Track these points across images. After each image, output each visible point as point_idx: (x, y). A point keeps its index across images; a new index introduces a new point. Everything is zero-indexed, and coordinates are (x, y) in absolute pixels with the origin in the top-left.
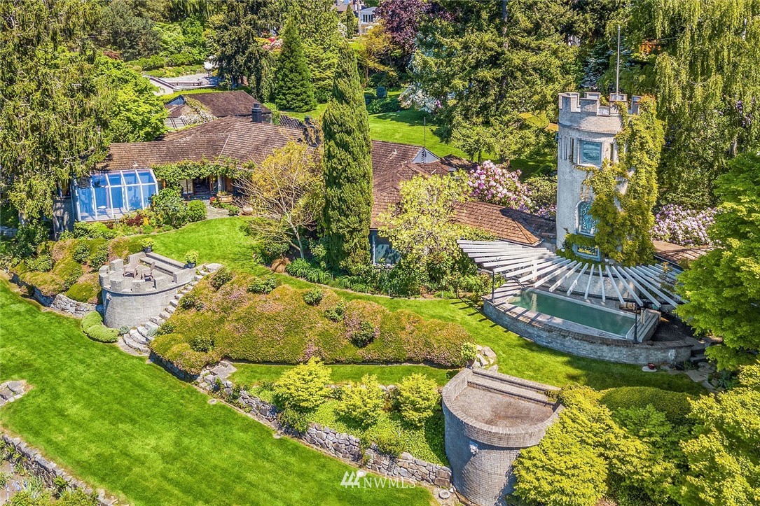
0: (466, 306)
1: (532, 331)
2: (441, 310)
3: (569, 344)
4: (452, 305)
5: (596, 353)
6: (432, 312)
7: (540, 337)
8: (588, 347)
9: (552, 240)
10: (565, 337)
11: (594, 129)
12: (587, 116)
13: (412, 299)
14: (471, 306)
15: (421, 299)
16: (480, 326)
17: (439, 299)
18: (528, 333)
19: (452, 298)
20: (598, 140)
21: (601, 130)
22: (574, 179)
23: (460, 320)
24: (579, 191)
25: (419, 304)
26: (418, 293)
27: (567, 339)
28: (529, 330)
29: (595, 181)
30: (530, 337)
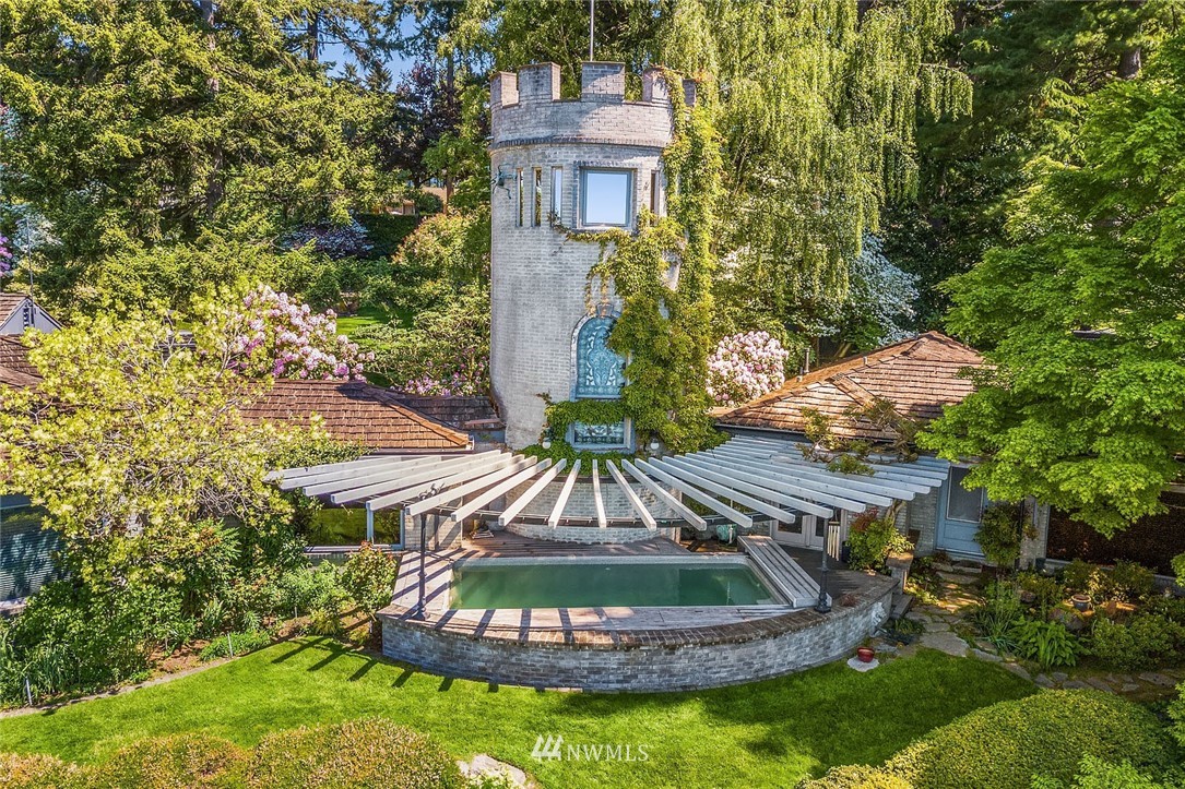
0: (325, 654)
1: (573, 663)
2: (256, 694)
3: (686, 664)
4: (277, 668)
5: (750, 665)
6: (230, 710)
7: (598, 671)
8: (732, 655)
9: (494, 434)
10: (672, 649)
11: (618, 136)
12: (599, 106)
13: (127, 689)
14: (337, 652)
15: (158, 682)
16: (412, 700)
17: (224, 662)
18: (561, 671)
19: (260, 647)
20: (627, 163)
21: (634, 138)
22: (566, 269)
23: (338, 705)
24: (578, 293)
25: (165, 701)
26: (143, 663)
27: (678, 653)
28: (563, 664)
29: (621, 264)
30: (566, 682)
